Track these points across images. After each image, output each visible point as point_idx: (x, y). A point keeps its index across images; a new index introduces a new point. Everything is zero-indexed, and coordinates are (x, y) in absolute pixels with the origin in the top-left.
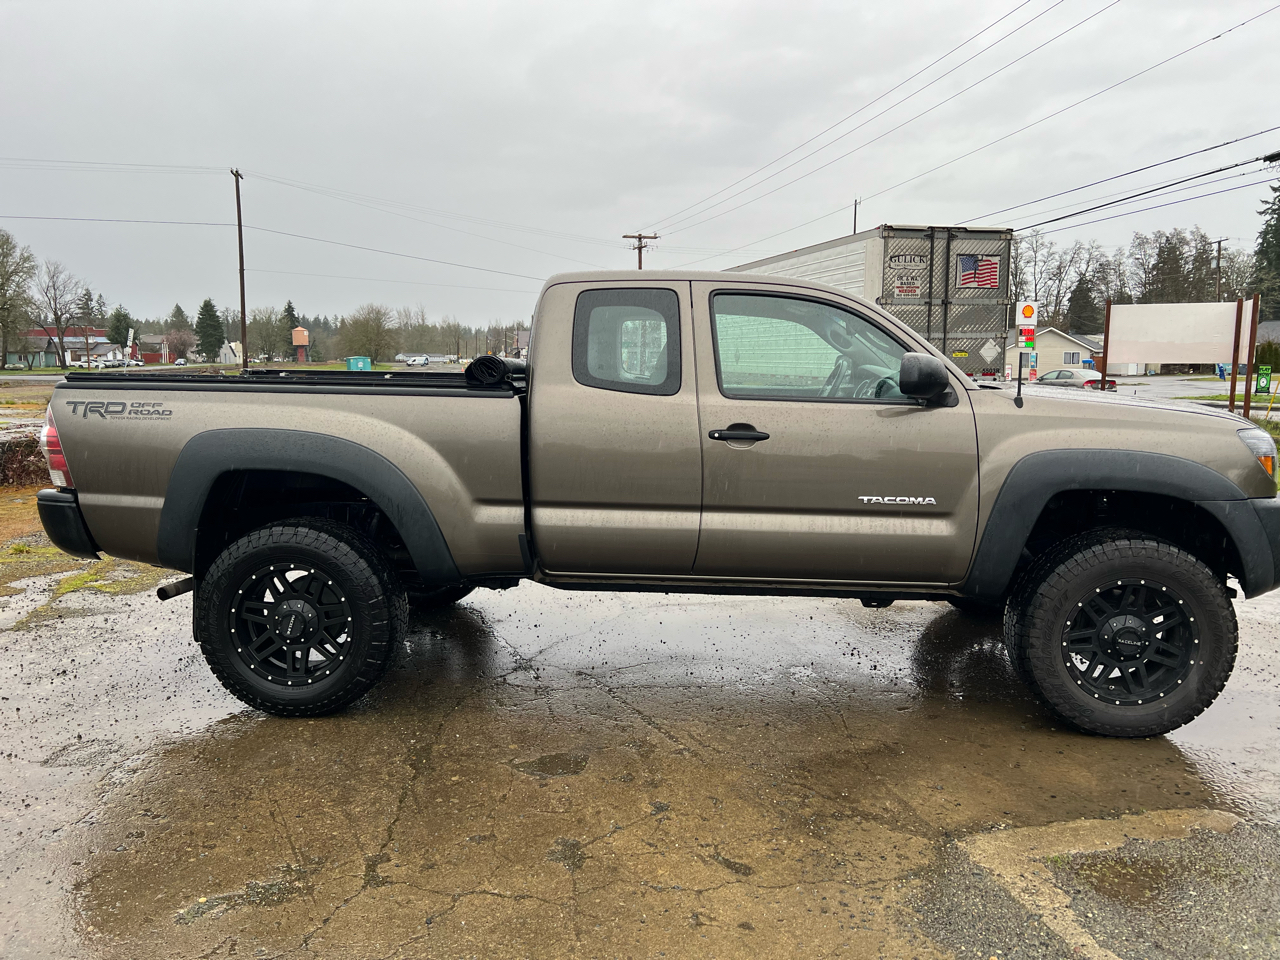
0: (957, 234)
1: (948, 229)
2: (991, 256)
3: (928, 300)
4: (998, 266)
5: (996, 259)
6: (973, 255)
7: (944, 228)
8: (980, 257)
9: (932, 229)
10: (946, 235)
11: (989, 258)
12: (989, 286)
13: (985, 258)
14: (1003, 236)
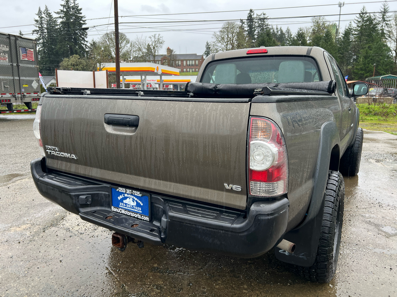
0: (18, 38)
1: (15, 36)
2: (31, 49)
3: (11, 64)
4: (33, 53)
5: (32, 50)
6: (24, 48)
7: (13, 35)
8: (27, 49)
9: (9, 35)
10: (14, 38)
11: (30, 49)
12: (31, 60)
13: (29, 49)
14: (33, 42)
